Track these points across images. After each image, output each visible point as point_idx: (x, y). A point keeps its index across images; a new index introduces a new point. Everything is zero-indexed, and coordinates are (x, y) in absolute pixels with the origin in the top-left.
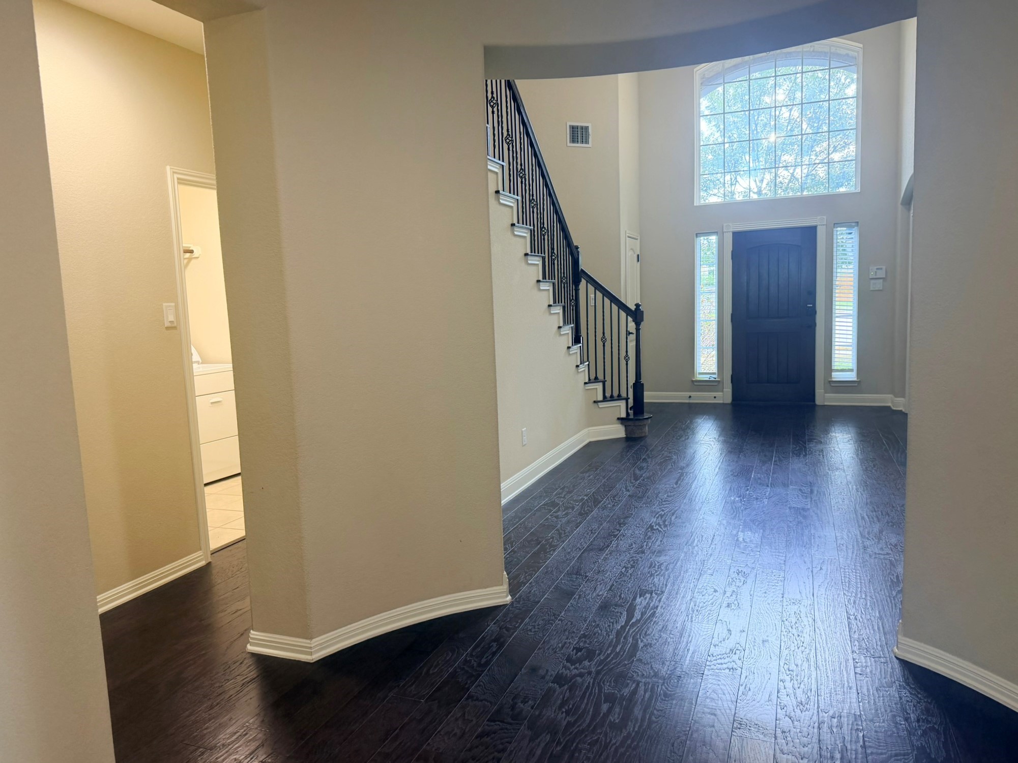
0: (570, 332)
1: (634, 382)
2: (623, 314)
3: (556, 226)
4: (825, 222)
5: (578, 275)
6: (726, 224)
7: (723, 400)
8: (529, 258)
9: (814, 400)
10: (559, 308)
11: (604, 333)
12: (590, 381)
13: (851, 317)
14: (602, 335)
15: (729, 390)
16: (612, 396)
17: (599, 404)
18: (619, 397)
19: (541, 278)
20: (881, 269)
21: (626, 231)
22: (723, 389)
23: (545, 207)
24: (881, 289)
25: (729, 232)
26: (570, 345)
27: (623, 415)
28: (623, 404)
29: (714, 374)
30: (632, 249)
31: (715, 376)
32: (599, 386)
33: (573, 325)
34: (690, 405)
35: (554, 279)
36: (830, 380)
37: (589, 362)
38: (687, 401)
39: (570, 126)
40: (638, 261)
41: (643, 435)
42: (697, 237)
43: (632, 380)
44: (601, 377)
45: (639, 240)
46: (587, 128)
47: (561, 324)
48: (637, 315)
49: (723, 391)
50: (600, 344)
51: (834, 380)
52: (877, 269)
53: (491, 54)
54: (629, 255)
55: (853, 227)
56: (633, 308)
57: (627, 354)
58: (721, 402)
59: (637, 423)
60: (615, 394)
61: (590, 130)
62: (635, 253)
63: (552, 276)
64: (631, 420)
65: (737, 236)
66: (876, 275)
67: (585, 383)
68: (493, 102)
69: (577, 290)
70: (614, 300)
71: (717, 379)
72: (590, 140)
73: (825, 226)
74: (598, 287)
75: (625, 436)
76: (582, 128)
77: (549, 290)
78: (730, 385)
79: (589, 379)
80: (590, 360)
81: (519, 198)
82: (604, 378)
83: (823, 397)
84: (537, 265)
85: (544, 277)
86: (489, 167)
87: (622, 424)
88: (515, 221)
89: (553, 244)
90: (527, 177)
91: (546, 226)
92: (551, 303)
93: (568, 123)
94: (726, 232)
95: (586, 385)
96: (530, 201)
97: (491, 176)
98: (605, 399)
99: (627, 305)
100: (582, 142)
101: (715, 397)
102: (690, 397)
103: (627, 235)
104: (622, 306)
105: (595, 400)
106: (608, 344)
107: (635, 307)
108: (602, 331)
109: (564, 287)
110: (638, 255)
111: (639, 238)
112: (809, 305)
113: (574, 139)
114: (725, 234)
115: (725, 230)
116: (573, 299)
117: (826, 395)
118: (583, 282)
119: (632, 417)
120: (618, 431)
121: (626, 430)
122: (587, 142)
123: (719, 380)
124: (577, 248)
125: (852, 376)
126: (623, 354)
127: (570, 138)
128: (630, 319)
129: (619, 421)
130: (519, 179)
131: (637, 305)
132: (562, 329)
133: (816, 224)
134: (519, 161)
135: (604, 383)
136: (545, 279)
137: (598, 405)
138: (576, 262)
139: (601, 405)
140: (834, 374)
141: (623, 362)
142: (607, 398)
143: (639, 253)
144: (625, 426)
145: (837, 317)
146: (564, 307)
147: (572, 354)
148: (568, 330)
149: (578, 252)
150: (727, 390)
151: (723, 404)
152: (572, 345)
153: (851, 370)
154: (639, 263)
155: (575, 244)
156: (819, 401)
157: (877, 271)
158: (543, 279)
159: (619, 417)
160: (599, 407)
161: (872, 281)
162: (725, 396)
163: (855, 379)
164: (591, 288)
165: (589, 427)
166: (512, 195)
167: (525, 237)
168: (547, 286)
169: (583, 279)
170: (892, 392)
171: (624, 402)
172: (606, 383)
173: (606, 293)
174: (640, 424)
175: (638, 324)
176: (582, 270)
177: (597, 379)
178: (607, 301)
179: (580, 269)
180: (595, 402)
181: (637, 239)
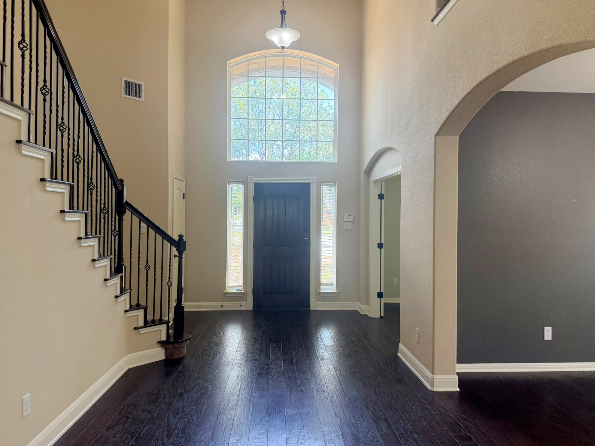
0: (108, 264)
1: (175, 306)
2: (167, 245)
4: (316, 181)
5: (121, 206)
6: (250, 177)
7: (247, 308)
8: (47, 184)
9: (308, 306)
10: (92, 241)
11: (147, 261)
12: (131, 309)
13: (332, 247)
14: (146, 263)
15: (251, 300)
16: (153, 321)
17: (140, 330)
18: (161, 321)
19: (66, 208)
20: (351, 215)
21: (173, 174)
22: (247, 299)
24: (351, 229)
25: (252, 182)
26: (109, 277)
27: (164, 338)
28: (163, 328)
29: (240, 286)
30: (178, 188)
31: (241, 288)
32: (140, 313)
33: (113, 257)
34: (222, 313)
35: (87, 210)
36: (319, 292)
37: (131, 290)
38: (220, 309)
39: (125, 81)
40: (184, 198)
41: (182, 355)
42: (229, 184)
43: (174, 304)
44: (142, 303)
45: (185, 182)
46: (140, 86)
47: (96, 258)
48: (180, 244)
49: (246, 301)
50: (143, 272)
51: (322, 291)
52: (348, 215)
54: (176, 192)
55: (332, 186)
56: (176, 238)
57: (169, 280)
58: (245, 309)
59: (177, 346)
60: (157, 319)
61: (143, 88)
62: (181, 192)
63: (83, 207)
64: (171, 343)
65: (257, 186)
66: (348, 219)
67: (126, 311)
69: (121, 221)
70: (158, 230)
71: (242, 292)
72: (143, 95)
73: (316, 184)
74: (143, 218)
75: (164, 358)
76: (136, 84)
77: (79, 221)
78: (252, 296)
79: (131, 307)
80: (132, 288)
82: (146, 303)
83: (315, 305)
84: (63, 193)
85: (71, 207)
87: (162, 347)
88: (24, 138)
92: (82, 235)
93: (122, 78)
94: (249, 182)
95: (127, 313)
98: (146, 324)
99: (171, 236)
100: (135, 95)
101: (241, 306)
102: (222, 306)
103: (175, 176)
104: (166, 237)
105: (136, 326)
106: (151, 272)
107: (178, 238)
108: (146, 260)
109: (104, 218)
111: (185, 180)
112: (306, 238)
113: (128, 91)
114: (249, 183)
115: (249, 181)
116: (115, 229)
117: (317, 302)
118: (127, 215)
119: (172, 339)
120: (159, 355)
121: (166, 352)
122: (140, 97)
123: (244, 292)
124: (121, 181)
125: (333, 289)
126: (165, 280)
127: (125, 91)
128: (173, 248)
129: (160, 345)
131: (181, 236)
132: (97, 263)
133: (310, 182)
135: (146, 309)
136: (73, 209)
137: (138, 331)
138: (120, 195)
139: (142, 331)
140: (322, 287)
141: (166, 288)
142: (148, 323)
143: (185, 193)
144: (165, 349)
145: (323, 246)
146: (101, 239)
147: (109, 286)
148: (106, 263)
149: (123, 185)
150: (250, 300)
151: (247, 310)
152: (111, 276)
153: (332, 285)
154: (185, 199)
155: (119, 178)
156: (312, 307)
157: (348, 216)
158: (70, 209)
159: (159, 340)
160: (139, 333)
161: (345, 223)
162: (248, 305)
163: (335, 291)
164: (136, 220)
165: (128, 354)
167: (42, 160)
168: (78, 218)
169: (127, 210)
170: (359, 300)
171: (165, 325)
172: (148, 309)
173: (150, 224)
174: (179, 346)
175: (181, 253)
176: (126, 202)
177: (138, 306)
178: (152, 232)
179: (124, 201)
180: (135, 328)
181: (183, 181)
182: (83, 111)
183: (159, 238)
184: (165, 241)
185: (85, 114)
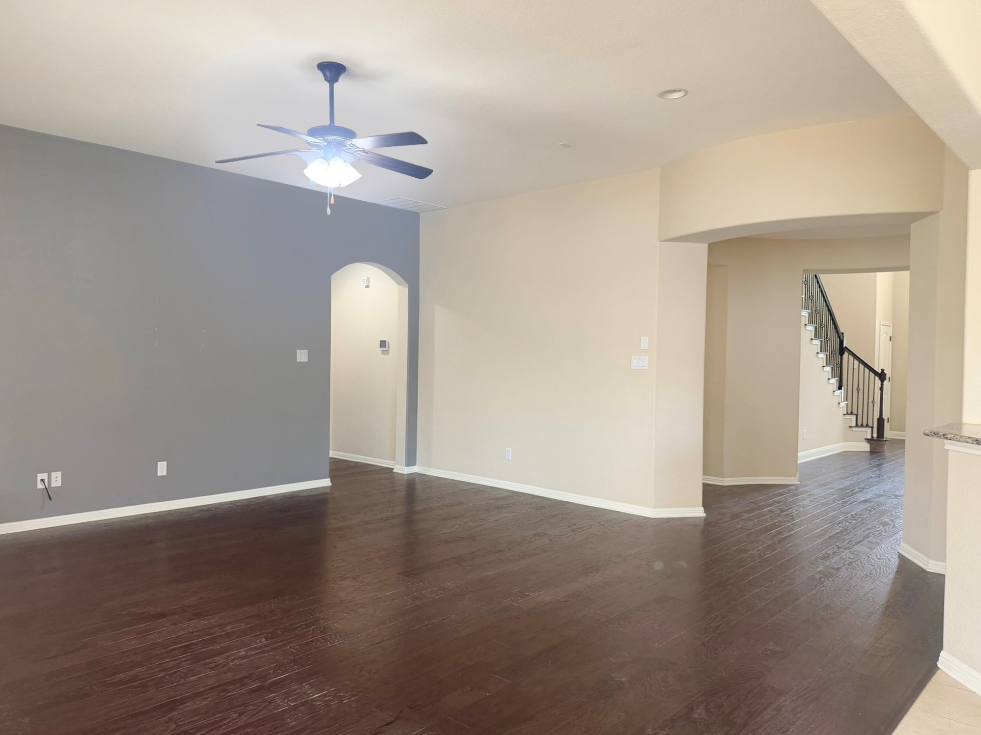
0: (835, 382)
1: (878, 417)
2: (872, 375)
3: (830, 322)
5: (842, 350)
8: (813, 341)
10: (829, 368)
12: (847, 414)
14: (857, 386)
16: (862, 425)
17: (853, 428)
18: (867, 426)
19: (819, 352)
21: (880, 322)
23: (824, 313)
26: (835, 390)
27: (869, 437)
30: (885, 333)
32: (854, 417)
33: (837, 379)
35: (828, 352)
37: (847, 402)
40: (890, 340)
41: (881, 451)
43: (877, 416)
44: (855, 412)
45: (892, 327)
47: (830, 377)
48: (882, 376)
50: (855, 392)
53: (805, 271)
56: (880, 372)
57: (873, 400)
59: (878, 443)
60: (865, 424)
62: (888, 336)
63: (826, 351)
64: (874, 440)
68: (806, 283)
69: (842, 359)
74: (856, 357)
75: (869, 450)
77: (823, 358)
79: (847, 413)
81: (810, 311)
82: (857, 413)
85: (821, 351)
86: (802, 314)
87: (868, 442)
88: (807, 323)
89: (827, 332)
90: (814, 299)
91: (823, 323)
92: (825, 365)
95: (845, 416)
96: (815, 310)
97: (803, 319)
98: (857, 425)
99: (875, 369)
103: (882, 324)
104: (871, 370)
105: (850, 425)
106: (861, 392)
108: (857, 384)
109: (833, 356)
110: (891, 337)
111: (892, 325)
116: (839, 363)
118: (846, 355)
120: (866, 447)
121: (871, 447)
124: (843, 334)
126: (871, 400)
128: (877, 378)
129: (866, 441)
130: (810, 301)
131: (883, 370)
132: (830, 380)
134: (810, 292)
135: (857, 416)
138: (841, 342)
139: (854, 429)
141: (871, 405)
143: (891, 335)
144: (870, 444)
146: (832, 368)
148: (834, 381)
149: (843, 336)
155: (842, 331)
159: (866, 438)
160: (852, 430)
164: (851, 358)
165: (844, 442)
166: (806, 310)
167: (811, 331)
168: (822, 356)
169: (846, 352)
171: (870, 429)
173: (861, 361)
174: (880, 444)
175: (882, 382)
176: (846, 347)
177: (852, 413)
178: (862, 366)
179: (844, 346)
180: (850, 427)
181: (890, 326)
182: (829, 310)
183: (867, 370)
184: (865, 368)
185: (825, 301)
